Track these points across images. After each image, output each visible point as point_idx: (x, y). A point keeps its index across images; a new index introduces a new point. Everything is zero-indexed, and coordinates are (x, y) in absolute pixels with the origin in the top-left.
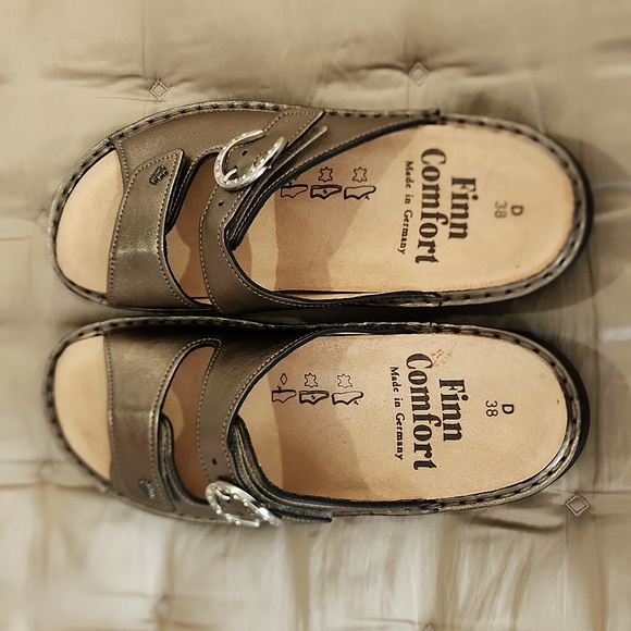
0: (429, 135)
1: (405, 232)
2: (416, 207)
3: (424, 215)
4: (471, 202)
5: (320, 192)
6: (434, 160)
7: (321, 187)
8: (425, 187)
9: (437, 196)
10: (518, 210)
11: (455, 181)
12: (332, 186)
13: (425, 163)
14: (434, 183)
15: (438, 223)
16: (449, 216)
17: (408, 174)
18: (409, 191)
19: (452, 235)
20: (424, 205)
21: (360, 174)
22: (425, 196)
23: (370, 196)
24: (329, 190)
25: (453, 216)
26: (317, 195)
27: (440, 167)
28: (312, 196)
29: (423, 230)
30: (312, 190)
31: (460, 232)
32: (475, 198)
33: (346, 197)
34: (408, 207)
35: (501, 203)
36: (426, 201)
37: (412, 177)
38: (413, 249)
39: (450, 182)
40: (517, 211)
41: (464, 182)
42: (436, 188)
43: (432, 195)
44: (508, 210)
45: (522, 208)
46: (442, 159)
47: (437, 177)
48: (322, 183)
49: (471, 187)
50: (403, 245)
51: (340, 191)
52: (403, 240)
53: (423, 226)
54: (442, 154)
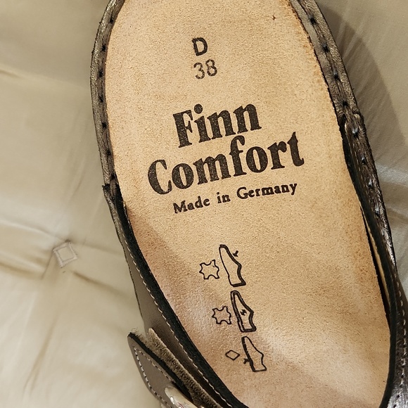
0: (134, 190)
1: (267, 191)
2: (230, 185)
3: (239, 172)
4: (206, 113)
5: (245, 318)
6: (164, 177)
7: (239, 320)
8: (203, 180)
9: (210, 161)
10: (200, 45)
11: (184, 142)
12: (234, 304)
13: (170, 189)
14: (194, 168)
15: (244, 149)
16: (232, 137)
17: (191, 206)
18: (213, 201)
19: (255, 126)
20: (226, 175)
21: (209, 270)
22: (214, 178)
23: (232, 251)
24: (240, 308)
25: (229, 131)
26: (251, 322)
27: (171, 167)
28: (254, 329)
29: (259, 167)
30: (246, 331)
31: (249, 115)
32: (198, 108)
33: (243, 283)
34: (233, 195)
35: (196, 71)
36: (219, 174)
37: (194, 200)
38: (287, 174)
39: (187, 147)
40: (201, 47)
41: (182, 129)
42: (199, 164)
43: (210, 168)
44: (202, 59)
45: (194, 41)
46: (159, 165)
47: (185, 166)
48: (234, 319)
49: (186, 118)
50: (285, 188)
51: (236, 293)
52: (278, 191)
53: (254, 169)
54: (153, 167)
